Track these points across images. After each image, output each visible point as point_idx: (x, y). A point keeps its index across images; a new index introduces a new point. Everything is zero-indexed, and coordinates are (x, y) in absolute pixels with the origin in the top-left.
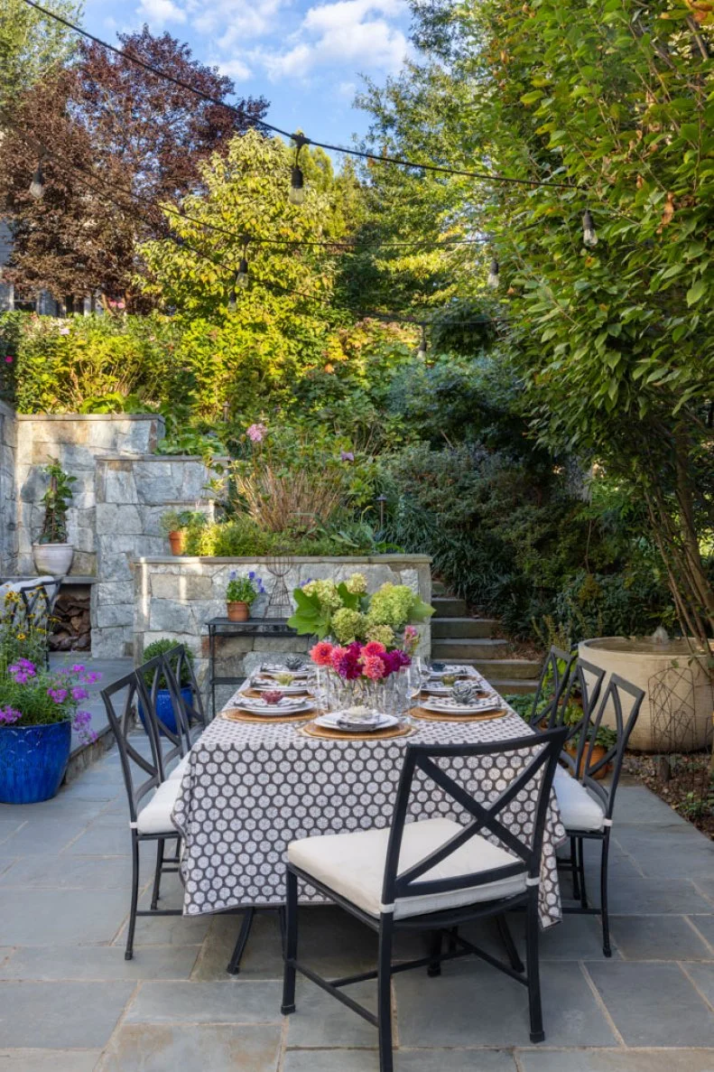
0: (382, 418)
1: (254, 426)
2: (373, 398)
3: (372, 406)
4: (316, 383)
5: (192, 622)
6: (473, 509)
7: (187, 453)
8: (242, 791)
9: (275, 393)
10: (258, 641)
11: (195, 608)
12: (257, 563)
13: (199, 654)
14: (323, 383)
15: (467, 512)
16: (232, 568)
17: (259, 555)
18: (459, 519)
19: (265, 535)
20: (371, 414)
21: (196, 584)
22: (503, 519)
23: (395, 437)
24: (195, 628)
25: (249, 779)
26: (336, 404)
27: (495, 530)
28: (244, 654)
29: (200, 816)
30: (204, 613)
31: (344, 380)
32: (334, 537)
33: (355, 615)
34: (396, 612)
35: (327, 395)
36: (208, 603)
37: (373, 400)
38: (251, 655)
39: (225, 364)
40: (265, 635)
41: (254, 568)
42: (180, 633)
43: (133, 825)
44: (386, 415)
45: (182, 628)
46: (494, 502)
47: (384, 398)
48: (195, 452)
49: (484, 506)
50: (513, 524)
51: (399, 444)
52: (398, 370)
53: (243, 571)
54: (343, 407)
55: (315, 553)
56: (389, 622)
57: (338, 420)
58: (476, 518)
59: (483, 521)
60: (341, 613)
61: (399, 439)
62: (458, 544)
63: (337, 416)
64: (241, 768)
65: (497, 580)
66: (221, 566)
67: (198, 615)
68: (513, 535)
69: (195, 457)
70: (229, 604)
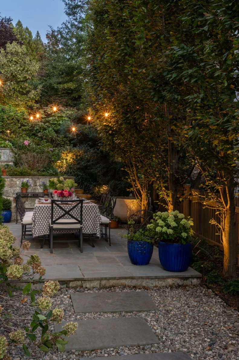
0: (58, 136)
1: (26, 141)
2: (55, 130)
3: (54, 133)
4: (37, 125)
5: (11, 194)
6: (85, 164)
7: (2, 147)
8: (44, 214)
9: (23, 127)
10: (29, 198)
11: (12, 190)
12: (28, 178)
13: (13, 202)
14: (39, 125)
15: (84, 165)
16: (22, 179)
17: (28, 176)
18: (82, 167)
19: (29, 171)
20: (54, 135)
21: (12, 183)
22: (94, 167)
23: (62, 142)
24: (12, 195)
25: (45, 212)
26: (44, 132)
27: (92, 170)
28: (25, 202)
29: (37, 219)
30: (14, 191)
31: (46, 124)
32: (48, 171)
33: (62, 185)
34: (70, 185)
35: (40, 129)
36: (15, 188)
37: (55, 131)
38: (27, 202)
39: (7, 118)
40: (31, 197)
41: (28, 179)
42: (7, 197)
43: (22, 222)
44: (59, 135)
45: (8, 195)
46: (91, 163)
47: (58, 130)
48: (4, 147)
49: (88, 164)
50: (96, 168)
51: (63, 144)
52: (62, 122)
53: (25, 180)
54: (46, 133)
55: (43, 175)
56: (69, 187)
57: (44, 137)
58: (86, 167)
59: (88, 168)
60: (59, 185)
61: (63, 143)
62: (81, 174)
63: (44, 136)
64: (44, 210)
65: (92, 184)
66: (19, 179)
67: (12, 192)
68: (96, 171)
69: (4, 149)
70: (22, 188)
